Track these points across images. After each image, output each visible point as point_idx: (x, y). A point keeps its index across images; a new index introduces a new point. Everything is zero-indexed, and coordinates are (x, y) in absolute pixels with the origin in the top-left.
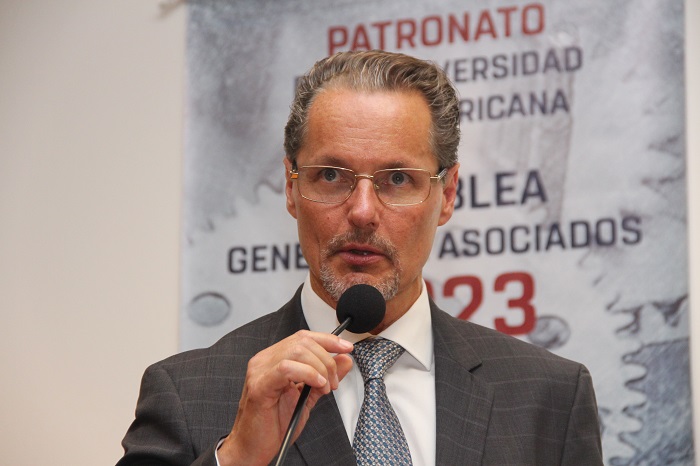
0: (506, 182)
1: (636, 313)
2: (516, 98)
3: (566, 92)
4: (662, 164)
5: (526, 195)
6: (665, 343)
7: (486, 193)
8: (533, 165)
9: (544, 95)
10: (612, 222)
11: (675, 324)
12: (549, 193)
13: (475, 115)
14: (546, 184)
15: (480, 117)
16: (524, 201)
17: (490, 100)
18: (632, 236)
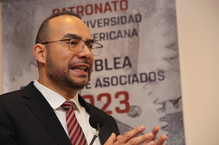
0: (117, 61)
1: (164, 104)
2: (120, 32)
3: (136, 29)
4: (171, 53)
5: (124, 65)
6: (174, 114)
7: (111, 64)
8: (127, 54)
9: (129, 30)
10: (154, 73)
11: (177, 107)
12: (132, 64)
13: (106, 38)
14: (131, 61)
15: (107, 39)
16: (124, 67)
17: (111, 33)
18: (161, 78)
